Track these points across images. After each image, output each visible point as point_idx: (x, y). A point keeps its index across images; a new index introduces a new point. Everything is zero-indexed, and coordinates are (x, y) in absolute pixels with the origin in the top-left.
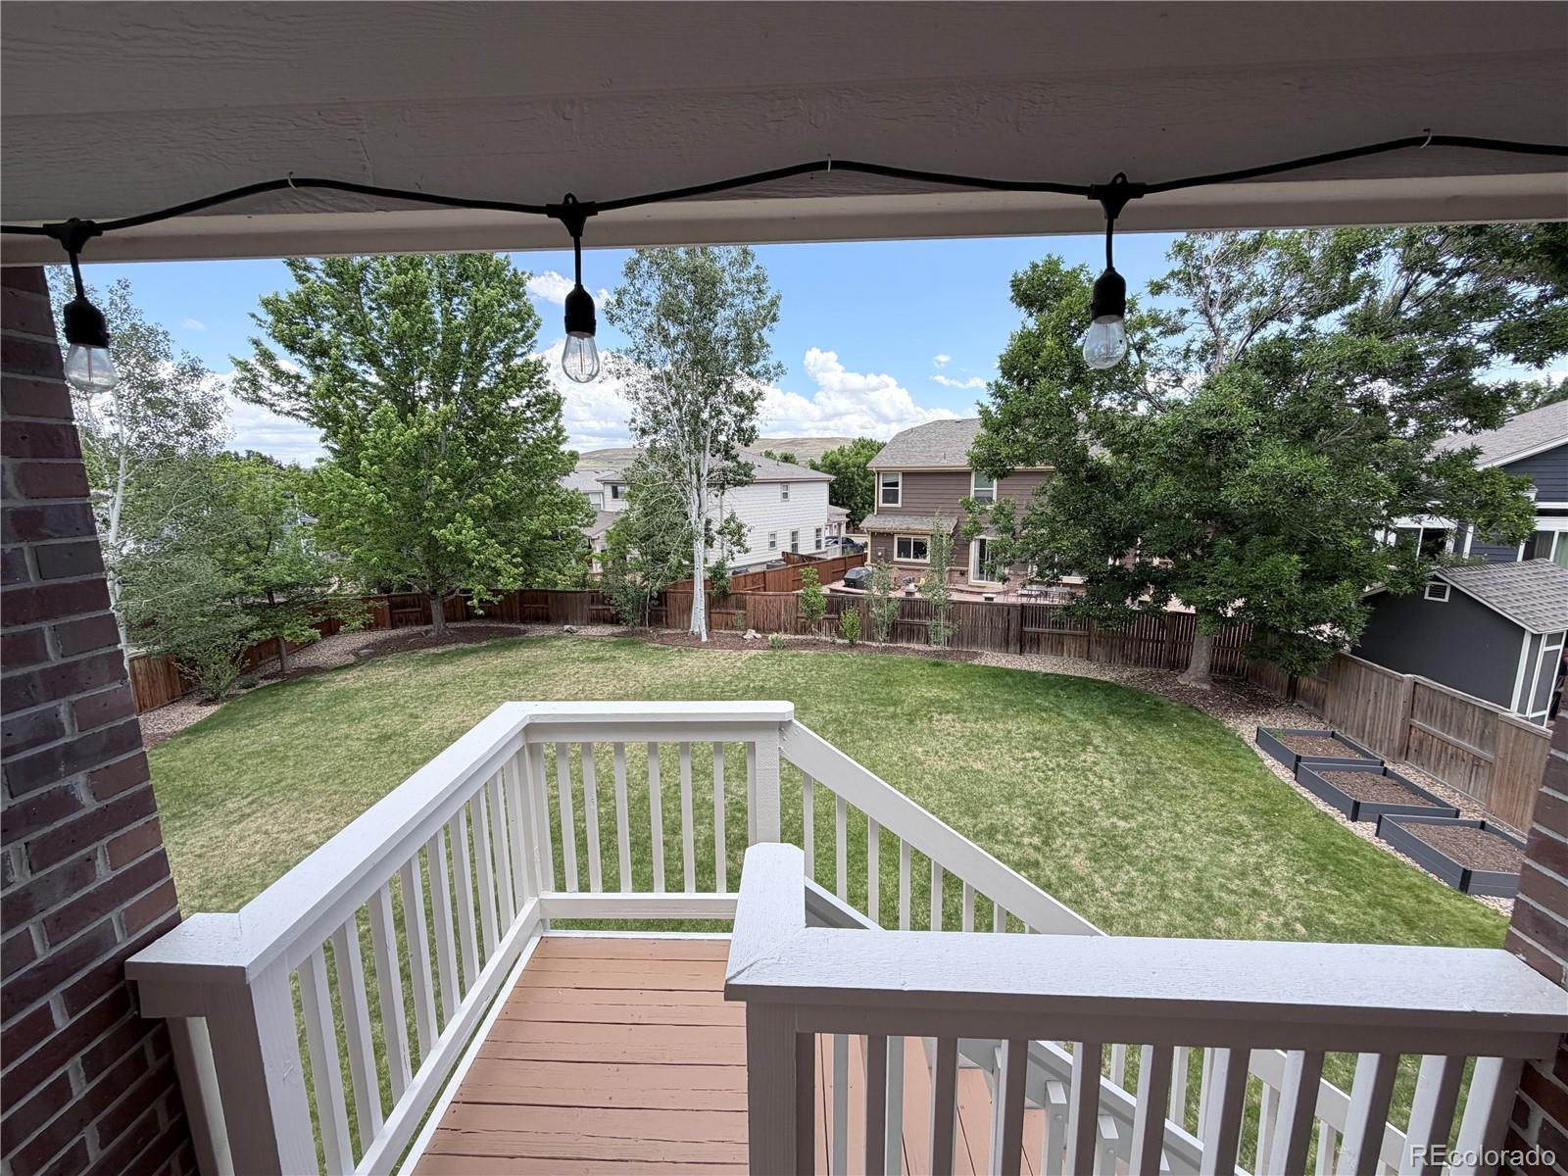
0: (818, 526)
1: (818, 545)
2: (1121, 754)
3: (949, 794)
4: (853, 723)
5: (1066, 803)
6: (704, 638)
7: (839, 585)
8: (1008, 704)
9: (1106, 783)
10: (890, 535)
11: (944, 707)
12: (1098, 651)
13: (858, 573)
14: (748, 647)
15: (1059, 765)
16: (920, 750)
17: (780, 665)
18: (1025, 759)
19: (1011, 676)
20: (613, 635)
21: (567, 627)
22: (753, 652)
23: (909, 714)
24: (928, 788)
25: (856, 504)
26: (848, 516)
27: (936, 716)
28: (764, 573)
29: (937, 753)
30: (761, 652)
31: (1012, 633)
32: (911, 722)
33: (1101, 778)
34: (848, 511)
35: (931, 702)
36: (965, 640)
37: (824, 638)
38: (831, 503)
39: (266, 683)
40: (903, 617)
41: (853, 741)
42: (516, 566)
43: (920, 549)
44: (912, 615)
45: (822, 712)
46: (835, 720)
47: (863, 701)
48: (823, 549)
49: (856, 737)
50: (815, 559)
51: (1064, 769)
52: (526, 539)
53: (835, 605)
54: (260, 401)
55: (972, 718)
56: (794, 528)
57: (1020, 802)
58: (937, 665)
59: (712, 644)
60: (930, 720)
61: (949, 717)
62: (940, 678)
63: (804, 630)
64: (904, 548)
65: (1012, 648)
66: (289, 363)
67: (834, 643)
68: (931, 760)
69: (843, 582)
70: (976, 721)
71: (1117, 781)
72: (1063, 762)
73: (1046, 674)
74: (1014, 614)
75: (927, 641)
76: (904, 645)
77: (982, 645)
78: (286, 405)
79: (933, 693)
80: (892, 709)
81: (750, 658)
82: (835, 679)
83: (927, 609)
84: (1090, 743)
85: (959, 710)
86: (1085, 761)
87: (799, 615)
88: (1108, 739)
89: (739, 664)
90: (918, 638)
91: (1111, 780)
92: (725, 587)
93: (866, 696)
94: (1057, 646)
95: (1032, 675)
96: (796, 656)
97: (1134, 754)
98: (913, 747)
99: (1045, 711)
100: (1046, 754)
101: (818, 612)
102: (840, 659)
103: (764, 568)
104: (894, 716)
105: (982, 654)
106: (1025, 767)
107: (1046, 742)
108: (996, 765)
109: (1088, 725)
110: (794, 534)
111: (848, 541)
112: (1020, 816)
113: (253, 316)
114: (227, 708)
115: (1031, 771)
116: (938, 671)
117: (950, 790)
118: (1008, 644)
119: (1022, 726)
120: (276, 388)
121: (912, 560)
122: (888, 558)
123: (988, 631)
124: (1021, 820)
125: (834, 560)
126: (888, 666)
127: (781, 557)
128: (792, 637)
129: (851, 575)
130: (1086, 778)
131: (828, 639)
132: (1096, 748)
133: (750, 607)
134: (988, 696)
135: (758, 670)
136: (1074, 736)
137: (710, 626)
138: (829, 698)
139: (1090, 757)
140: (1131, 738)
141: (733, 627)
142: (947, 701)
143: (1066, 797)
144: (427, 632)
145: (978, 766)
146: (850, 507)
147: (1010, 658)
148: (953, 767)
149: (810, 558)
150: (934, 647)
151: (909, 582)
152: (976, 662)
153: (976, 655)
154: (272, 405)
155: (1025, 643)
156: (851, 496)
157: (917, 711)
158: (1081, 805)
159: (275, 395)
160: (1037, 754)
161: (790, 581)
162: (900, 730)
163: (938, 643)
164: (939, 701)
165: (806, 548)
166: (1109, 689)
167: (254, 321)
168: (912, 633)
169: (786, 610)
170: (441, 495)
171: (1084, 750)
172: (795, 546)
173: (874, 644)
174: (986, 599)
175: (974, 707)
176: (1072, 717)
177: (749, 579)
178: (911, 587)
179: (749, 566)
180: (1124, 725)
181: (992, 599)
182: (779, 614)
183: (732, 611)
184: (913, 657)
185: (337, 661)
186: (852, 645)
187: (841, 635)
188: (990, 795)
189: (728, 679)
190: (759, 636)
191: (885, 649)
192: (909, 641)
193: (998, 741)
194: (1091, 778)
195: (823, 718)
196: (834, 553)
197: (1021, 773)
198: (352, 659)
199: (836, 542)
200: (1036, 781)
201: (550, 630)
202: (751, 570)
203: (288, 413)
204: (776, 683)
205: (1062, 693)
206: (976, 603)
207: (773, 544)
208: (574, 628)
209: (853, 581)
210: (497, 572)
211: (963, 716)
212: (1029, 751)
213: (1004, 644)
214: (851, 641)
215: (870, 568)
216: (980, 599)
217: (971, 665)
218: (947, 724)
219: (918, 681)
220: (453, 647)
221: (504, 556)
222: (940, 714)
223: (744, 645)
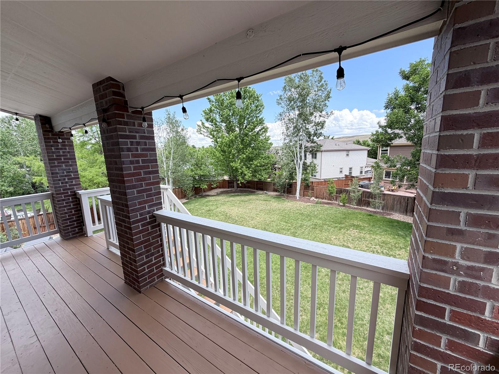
0: (362, 166)
1: (361, 173)
14: (311, 202)
20: (276, 195)
21: (265, 192)
31: (409, 208)
36: (389, 209)
39: (198, 197)
40: (363, 197)
42: (251, 173)
44: (366, 197)
52: (253, 166)
54: (201, 134)
58: (371, 215)
59: (300, 200)
65: (408, 214)
66: (207, 124)
67: (338, 204)
74: (410, 201)
76: (364, 208)
77: (396, 211)
78: (206, 134)
90: (371, 206)
101: (332, 193)
113: (202, 114)
114: (189, 201)
118: (407, 212)
120: (204, 130)
123: (398, 206)
129: (361, 183)
137: (300, 195)
141: (307, 196)
144: (233, 190)
152: (388, 217)
153: (391, 214)
154: (203, 134)
159: (204, 132)
167: (202, 115)
168: (368, 204)
170: (234, 155)
173: (351, 206)
179: (332, 178)
185: (213, 194)
186: (344, 206)
187: (341, 202)
190: (315, 199)
191: (355, 208)
192: (367, 207)
198: (216, 194)
201: (261, 192)
203: (206, 136)
208: (267, 192)
209: (361, 185)
210: (245, 175)
213: (405, 212)
214: (344, 204)
215: (373, 181)
220: (237, 194)
221: (248, 171)
223: (309, 201)
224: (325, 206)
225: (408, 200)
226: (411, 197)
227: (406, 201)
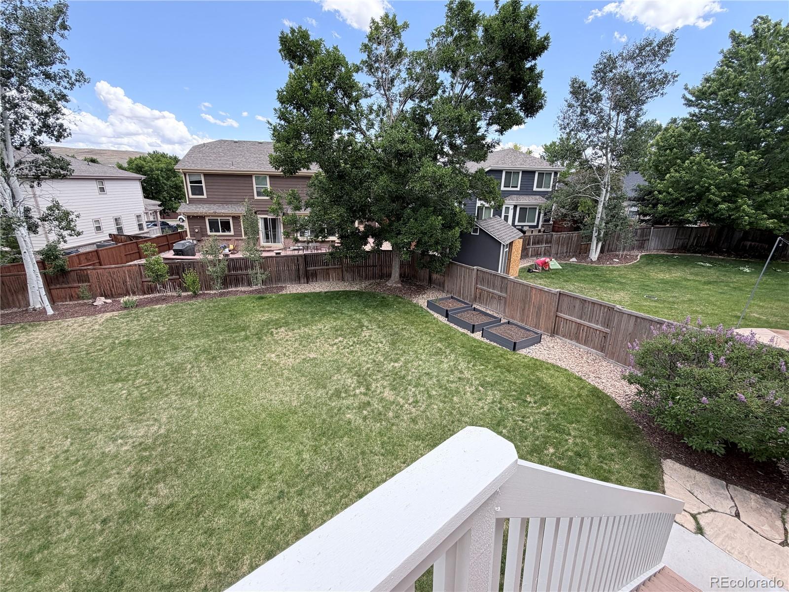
0: (138, 213)
1: (140, 227)
2: (379, 327)
3: (303, 379)
4: (218, 350)
5: (367, 362)
6: (50, 312)
7: (170, 254)
8: (313, 314)
9: (380, 345)
10: (202, 218)
11: (278, 324)
12: (347, 276)
13: (183, 244)
14: (100, 312)
15: (354, 342)
16: (273, 355)
17: (138, 320)
18: (335, 344)
19: (308, 297)
22: (108, 315)
23: (257, 334)
24: (289, 379)
25: (164, 197)
26: (160, 206)
27: (275, 331)
28: (96, 251)
29: (285, 354)
30: (115, 313)
31: (301, 272)
32: (260, 339)
33: (377, 343)
34: (159, 203)
35: (268, 323)
36: (274, 280)
37: (169, 294)
38: (145, 197)
40: (229, 271)
41: (224, 363)
43: (226, 226)
44: (235, 269)
45: (190, 348)
46: (204, 351)
47: (220, 333)
48: (146, 230)
49: (225, 359)
50: (141, 238)
51: (358, 344)
53: (176, 269)
55: (296, 326)
56: (116, 215)
57: (345, 370)
58: (262, 298)
59: (61, 315)
60: (272, 333)
61: (283, 329)
62: (267, 307)
63: (151, 290)
64: (214, 226)
65: (302, 281)
67: (180, 296)
68: (283, 361)
69: (172, 252)
70: (300, 328)
71: (384, 342)
72: (355, 340)
73: (326, 292)
74: (301, 261)
75: (249, 284)
76: (234, 289)
77: (285, 281)
79: (266, 316)
80: (243, 333)
81: (107, 320)
82: (192, 322)
83: (246, 264)
84: (363, 326)
85: (287, 324)
86: (365, 336)
87: (144, 280)
88: (370, 321)
89: (97, 327)
90: (242, 283)
91: (381, 343)
92: (62, 266)
93: (220, 329)
94: (326, 277)
95: (319, 294)
96: (151, 311)
97: (385, 326)
98: (268, 355)
99: (334, 313)
100: (345, 338)
101: (161, 276)
102: (189, 307)
103: (94, 248)
104: (246, 338)
105: (286, 287)
106: (338, 348)
107: (343, 331)
108: (322, 352)
109: (358, 316)
110: (117, 220)
111: (163, 224)
112: (348, 378)
115: (342, 349)
116: (263, 302)
117: (303, 375)
119: (326, 325)
121: (221, 233)
122: (203, 233)
123: (287, 272)
124: (349, 380)
125: (158, 237)
126: (228, 305)
127: (108, 238)
128: (141, 297)
129: (177, 246)
130: (370, 346)
131: (174, 294)
132: (367, 327)
133: (93, 279)
134: (300, 311)
135: (118, 328)
136: (355, 324)
137: (52, 301)
138: (193, 336)
139: (366, 333)
140: (380, 318)
141: (79, 298)
142: (277, 320)
143: (366, 359)
145: (312, 355)
146: (160, 200)
147: (302, 286)
148: (298, 361)
149: (136, 237)
150: (254, 288)
151: (225, 247)
152: (284, 292)
153: (282, 288)
155: (309, 277)
156: (159, 192)
157: (261, 330)
158: (374, 361)
160: (340, 339)
161: (123, 255)
162: (254, 346)
163: (257, 285)
164: (272, 321)
165: (131, 229)
166: (359, 294)
168: (237, 281)
169: (130, 278)
171: (362, 330)
172: (120, 229)
173: (212, 292)
174: (277, 253)
175: (295, 320)
176: (349, 313)
177: (82, 258)
178: (227, 251)
179: (79, 247)
180: (374, 312)
181: (280, 253)
182: (125, 282)
183: (75, 285)
184: (244, 296)
186: (195, 295)
187: (185, 290)
188: (326, 371)
189: (89, 342)
190: (109, 301)
191: (221, 295)
192: (236, 286)
193: (317, 337)
194: (373, 344)
195: (194, 352)
196: (156, 232)
197: (337, 353)
199: (155, 225)
200: (347, 354)
202: (82, 250)
204: (141, 335)
205: (338, 301)
206: (271, 257)
207: (98, 228)
209: (181, 250)
211: (291, 327)
212: (336, 338)
213: (298, 279)
214: (194, 292)
215: (191, 241)
216: (273, 254)
217: (282, 295)
218: (284, 335)
219: (253, 311)
222: (276, 329)
223: (96, 310)
224: (157, 307)
225: (298, 261)
226: (301, 256)
227: (296, 261)
